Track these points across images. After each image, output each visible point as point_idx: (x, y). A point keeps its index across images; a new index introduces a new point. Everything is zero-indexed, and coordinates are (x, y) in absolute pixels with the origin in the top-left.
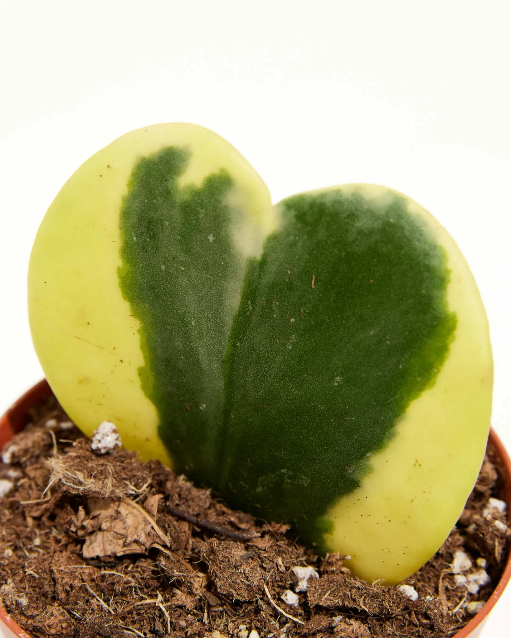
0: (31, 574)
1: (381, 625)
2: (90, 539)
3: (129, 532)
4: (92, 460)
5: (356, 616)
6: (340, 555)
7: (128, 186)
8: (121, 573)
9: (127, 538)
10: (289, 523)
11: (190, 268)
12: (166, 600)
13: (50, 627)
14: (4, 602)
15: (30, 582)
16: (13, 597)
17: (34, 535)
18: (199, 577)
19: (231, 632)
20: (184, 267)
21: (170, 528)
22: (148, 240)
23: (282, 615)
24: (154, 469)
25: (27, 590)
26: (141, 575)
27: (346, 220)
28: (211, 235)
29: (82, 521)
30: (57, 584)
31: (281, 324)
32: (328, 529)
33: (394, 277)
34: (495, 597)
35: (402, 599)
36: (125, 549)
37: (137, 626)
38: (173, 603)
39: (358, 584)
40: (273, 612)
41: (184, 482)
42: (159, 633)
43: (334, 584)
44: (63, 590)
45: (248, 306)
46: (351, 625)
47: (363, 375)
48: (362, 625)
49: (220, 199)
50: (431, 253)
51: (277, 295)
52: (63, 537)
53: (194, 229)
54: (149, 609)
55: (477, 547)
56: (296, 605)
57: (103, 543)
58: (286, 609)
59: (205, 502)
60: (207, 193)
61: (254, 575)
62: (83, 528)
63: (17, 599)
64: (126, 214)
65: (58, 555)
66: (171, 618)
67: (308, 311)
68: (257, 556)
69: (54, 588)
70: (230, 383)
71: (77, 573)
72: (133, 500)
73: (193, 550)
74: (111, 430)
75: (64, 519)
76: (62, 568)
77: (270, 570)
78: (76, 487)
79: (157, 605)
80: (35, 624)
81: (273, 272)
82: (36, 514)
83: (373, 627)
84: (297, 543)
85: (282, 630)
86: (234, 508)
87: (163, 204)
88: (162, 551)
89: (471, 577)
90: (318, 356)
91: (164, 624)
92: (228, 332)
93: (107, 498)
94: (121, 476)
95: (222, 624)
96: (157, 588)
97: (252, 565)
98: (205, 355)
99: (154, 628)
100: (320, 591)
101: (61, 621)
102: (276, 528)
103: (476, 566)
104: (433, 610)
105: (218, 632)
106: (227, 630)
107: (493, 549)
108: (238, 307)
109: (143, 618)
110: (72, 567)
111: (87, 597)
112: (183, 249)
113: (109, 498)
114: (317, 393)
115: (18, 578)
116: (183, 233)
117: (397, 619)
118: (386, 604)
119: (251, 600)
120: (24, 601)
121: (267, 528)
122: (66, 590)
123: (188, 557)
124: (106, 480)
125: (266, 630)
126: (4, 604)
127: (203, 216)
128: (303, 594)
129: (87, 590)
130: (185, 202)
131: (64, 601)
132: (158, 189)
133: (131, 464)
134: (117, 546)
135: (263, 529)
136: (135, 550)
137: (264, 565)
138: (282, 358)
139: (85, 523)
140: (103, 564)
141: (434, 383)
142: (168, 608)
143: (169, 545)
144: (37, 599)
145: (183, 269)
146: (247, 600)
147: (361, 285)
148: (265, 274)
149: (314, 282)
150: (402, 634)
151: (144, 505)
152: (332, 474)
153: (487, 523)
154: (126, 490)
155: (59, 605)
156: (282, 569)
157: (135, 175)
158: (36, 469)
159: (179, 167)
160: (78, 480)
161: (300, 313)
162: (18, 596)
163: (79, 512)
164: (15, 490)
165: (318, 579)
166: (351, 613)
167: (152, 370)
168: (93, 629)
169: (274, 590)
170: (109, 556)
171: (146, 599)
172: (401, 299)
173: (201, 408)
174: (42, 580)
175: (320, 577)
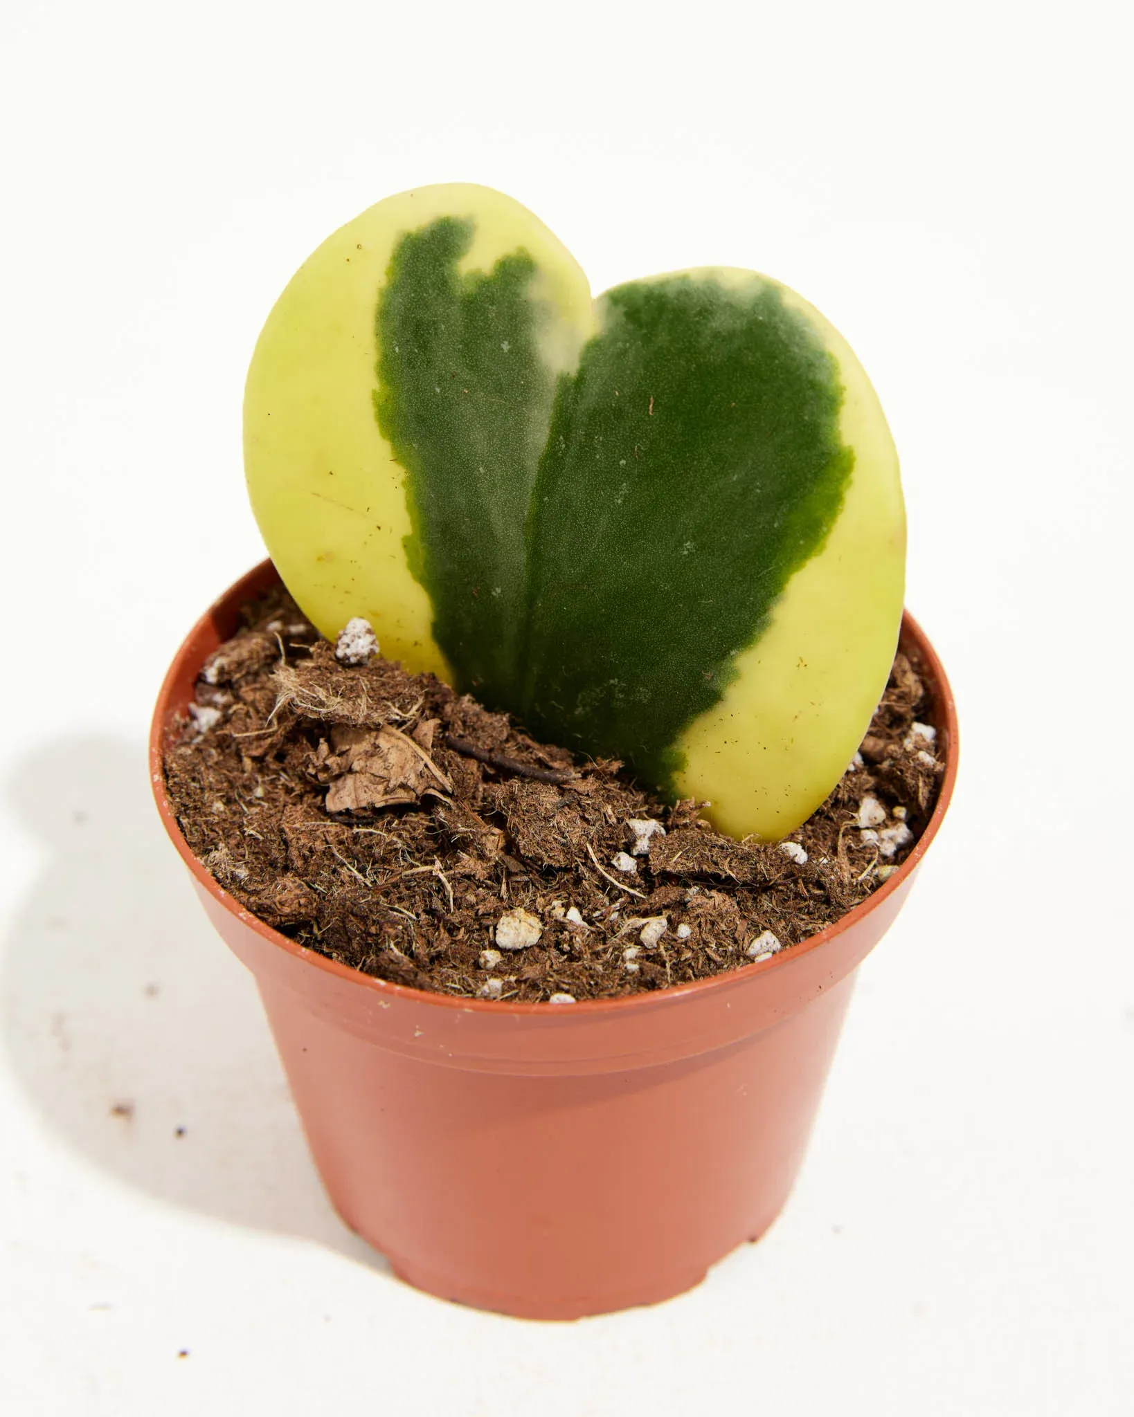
0: (252, 835)
1: (755, 899)
2: (336, 787)
3: (392, 773)
4: (337, 672)
5: (720, 887)
6: (696, 802)
7: (387, 274)
8: (382, 831)
9: (389, 781)
10: (622, 758)
11: (475, 391)
12: (447, 868)
13: (282, 904)
14: (214, 875)
15: (251, 847)
16: (227, 868)
17: (254, 783)
18: (493, 834)
19: (540, 911)
20: (468, 388)
21: (451, 766)
22: (416, 350)
23: (614, 887)
24: (427, 686)
25: (246, 857)
26: (410, 834)
27: (697, 319)
28: (506, 343)
29: (325, 759)
30: (290, 848)
31: (606, 468)
32: (679, 765)
33: (765, 397)
34: (916, 854)
35: (784, 859)
36: (388, 797)
37: (406, 904)
38: (456, 871)
39: (721, 841)
40: (600, 882)
41: (470, 704)
42: (438, 914)
43: (687, 843)
44: (300, 855)
45: (560, 443)
46: (711, 897)
47: (724, 538)
48: (727, 898)
49: (518, 291)
50: (817, 363)
51: (600, 426)
52: (296, 784)
53: (481, 334)
54: (423, 880)
55: (893, 790)
56: (633, 872)
57: (355, 790)
58: (619, 877)
59: (501, 732)
60: (500, 283)
61: (572, 829)
62: (326, 768)
63: (233, 869)
64: (384, 314)
65: (291, 808)
66: (454, 892)
67: (644, 450)
68: (577, 802)
69: (287, 853)
70: (536, 556)
71: (318, 833)
72: (397, 729)
73: (484, 799)
74: (364, 630)
75: (297, 758)
76: (297, 825)
77: (595, 822)
78: (315, 708)
79: (434, 874)
80: (260, 902)
81: (594, 393)
82: (256, 753)
83: (743, 901)
84: (634, 787)
85: (613, 906)
86: (543, 741)
87: (436, 299)
88: (440, 799)
89: (886, 833)
90: (660, 513)
91: (445, 901)
92: (531, 481)
93: (361, 725)
94: (379, 694)
95: (528, 900)
96: (434, 852)
97: (569, 816)
98: (499, 515)
99: (431, 907)
100: (666, 851)
101: (297, 897)
102: (604, 765)
103: (892, 818)
104: (828, 876)
105: (522, 910)
106: (535, 908)
107: (916, 792)
108: (545, 445)
109: (414, 894)
110: (312, 823)
111: (333, 866)
112: (466, 363)
113: (364, 724)
114: (659, 566)
115: (233, 842)
116: (467, 340)
117: (778, 891)
118: (761, 867)
119: (569, 866)
120: (243, 873)
121: (589, 766)
122: (304, 855)
123: (478, 809)
124: (359, 700)
125: (590, 907)
126: (215, 878)
127: (494, 315)
128: (643, 858)
129: (333, 855)
130: (468, 296)
131: (300, 871)
132: (430, 278)
133: (394, 677)
134: (375, 794)
135: (584, 768)
136: (401, 798)
137: (587, 816)
138: (608, 518)
139: (328, 762)
140: (355, 820)
141: (824, 547)
142: (450, 879)
143: (450, 789)
144: (262, 870)
145: (467, 392)
146: (563, 866)
147: (719, 411)
148: (582, 397)
149: (653, 407)
150: (785, 910)
151: (414, 735)
152: (683, 683)
153: (907, 755)
154: (387, 714)
155: (295, 876)
156: (613, 820)
157: (396, 258)
158: (255, 690)
159: (459, 247)
160: (318, 699)
161: (634, 452)
162: (234, 866)
163: (320, 745)
164: (226, 720)
165: (665, 836)
166: (711, 882)
167: (423, 539)
168: (344, 906)
169: (601, 851)
170: (364, 809)
171: (418, 866)
172: (775, 429)
173: (494, 593)
174: (268, 844)
175: (668, 833)
